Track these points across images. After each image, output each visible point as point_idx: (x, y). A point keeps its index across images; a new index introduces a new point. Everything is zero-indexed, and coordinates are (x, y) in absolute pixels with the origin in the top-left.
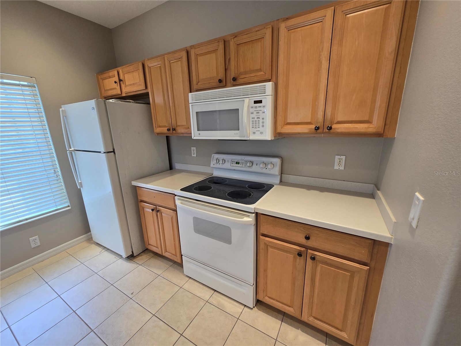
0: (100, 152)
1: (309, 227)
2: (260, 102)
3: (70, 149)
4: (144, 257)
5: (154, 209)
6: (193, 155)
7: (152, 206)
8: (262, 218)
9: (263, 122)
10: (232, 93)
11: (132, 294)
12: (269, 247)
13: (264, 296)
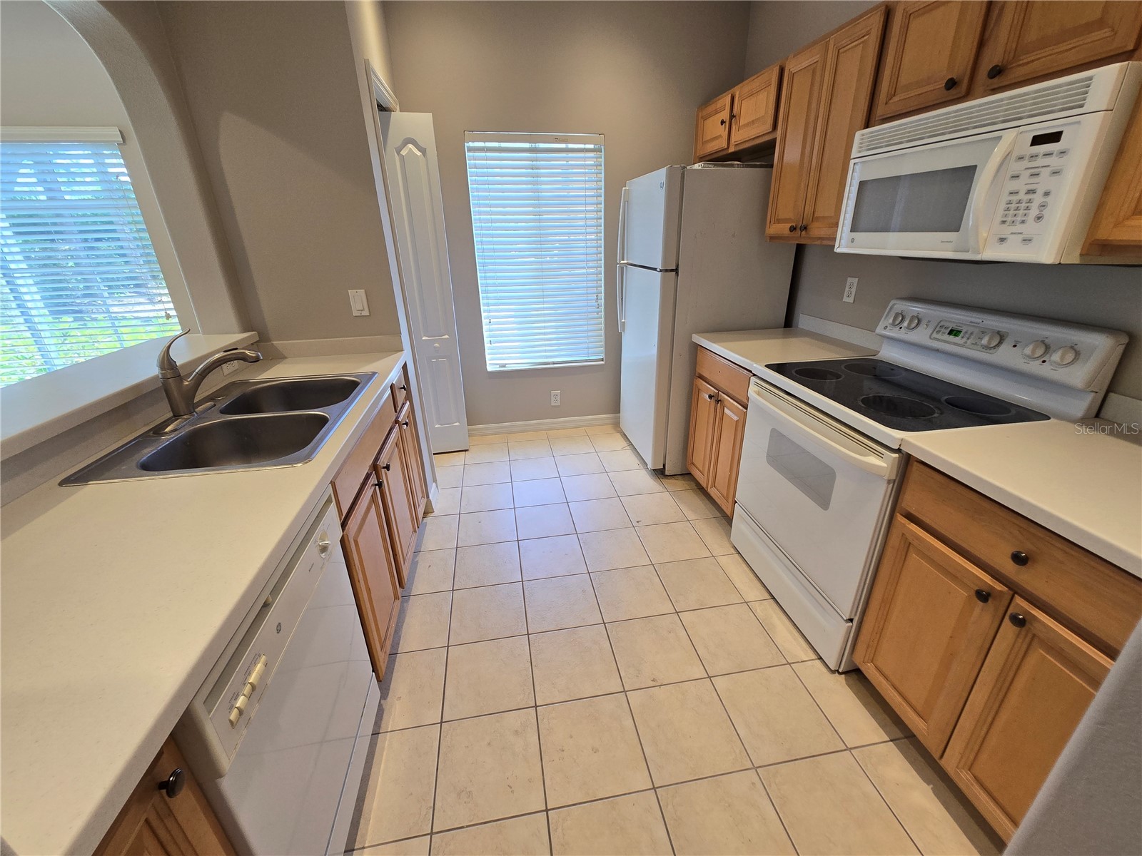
0: (655, 269)
1: (1041, 533)
2: (1055, 137)
3: (622, 262)
4: (680, 484)
5: (713, 396)
6: (845, 299)
7: (713, 389)
8: (916, 473)
9: (1043, 206)
10: (971, 118)
11: (638, 522)
12: (911, 549)
13: (866, 660)
